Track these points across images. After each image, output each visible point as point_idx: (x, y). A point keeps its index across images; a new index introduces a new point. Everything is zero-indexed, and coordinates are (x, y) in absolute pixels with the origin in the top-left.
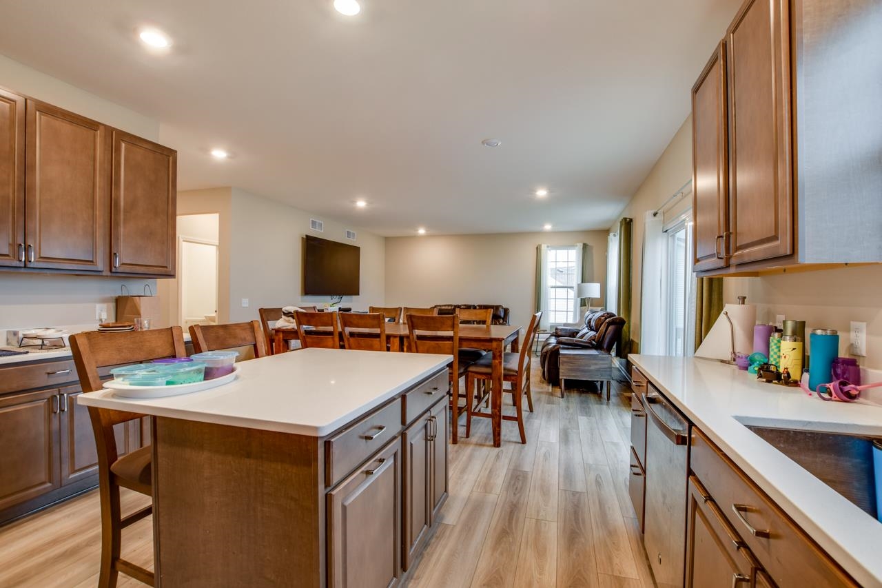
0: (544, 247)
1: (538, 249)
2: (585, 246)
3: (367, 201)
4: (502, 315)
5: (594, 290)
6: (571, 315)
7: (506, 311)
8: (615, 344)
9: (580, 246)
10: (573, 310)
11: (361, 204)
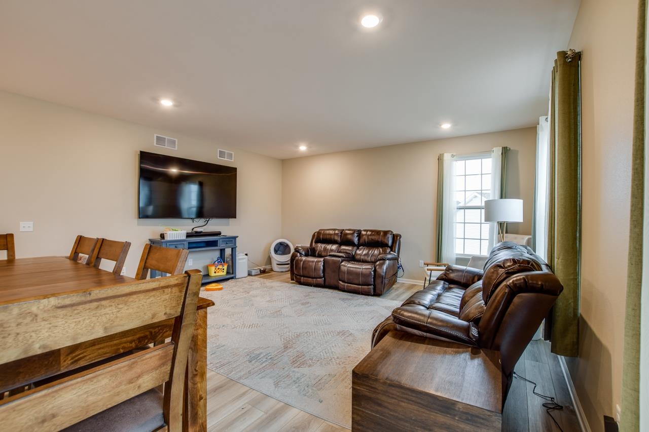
0: (447, 157)
1: (440, 160)
2: (505, 151)
3: (174, 100)
4: (390, 243)
5: (513, 210)
6: (485, 245)
7: (396, 238)
8: (543, 321)
9: (498, 151)
10: (488, 238)
11: (167, 103)
